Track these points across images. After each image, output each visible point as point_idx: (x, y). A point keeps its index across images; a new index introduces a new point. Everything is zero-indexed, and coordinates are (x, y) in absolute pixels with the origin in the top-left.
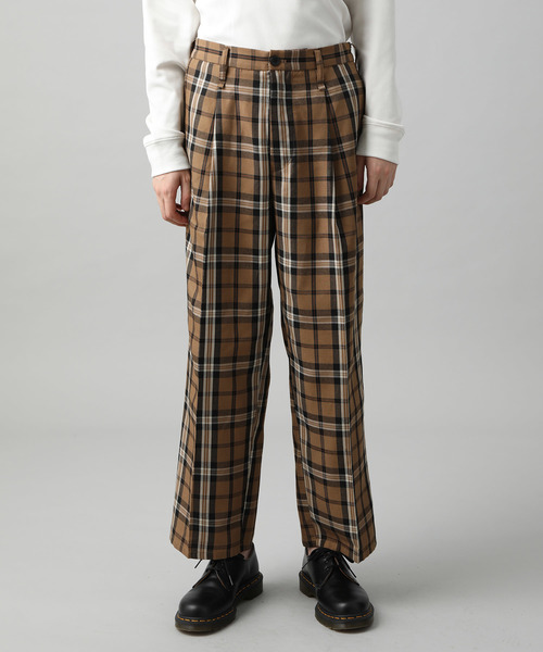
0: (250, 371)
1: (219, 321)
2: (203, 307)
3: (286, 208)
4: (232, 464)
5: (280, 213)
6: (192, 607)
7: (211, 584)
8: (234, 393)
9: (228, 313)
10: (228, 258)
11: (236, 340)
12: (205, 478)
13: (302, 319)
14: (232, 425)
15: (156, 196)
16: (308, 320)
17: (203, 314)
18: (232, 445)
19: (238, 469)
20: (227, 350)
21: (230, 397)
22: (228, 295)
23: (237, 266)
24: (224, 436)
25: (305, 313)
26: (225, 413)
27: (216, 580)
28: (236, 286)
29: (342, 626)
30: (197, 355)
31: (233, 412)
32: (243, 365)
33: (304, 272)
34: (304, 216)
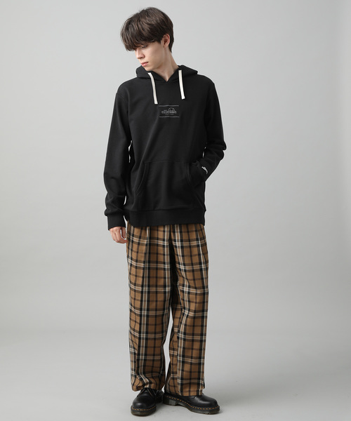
0: (163, 315)
1: (149, 292)
3: (178, 244)
5: (176, 246)
6: (139, 404)
7: (145, 395)
8: (156, 325)
9: (153, 289)
10: (153, 265)
11: (157, 301)
12: (142, 360)
17: (142, 290)
18: (154, 347)
20: (153, 305)
22: (153, 281)
23: (157, 269)
24: (151, 343)
26: (151, 333)
27: (148, 393)
28: (157, 277)
30: (139, 307)
31: (155, 333)
32: (159, 313)
33: (189, 271)
34: (186, 247)
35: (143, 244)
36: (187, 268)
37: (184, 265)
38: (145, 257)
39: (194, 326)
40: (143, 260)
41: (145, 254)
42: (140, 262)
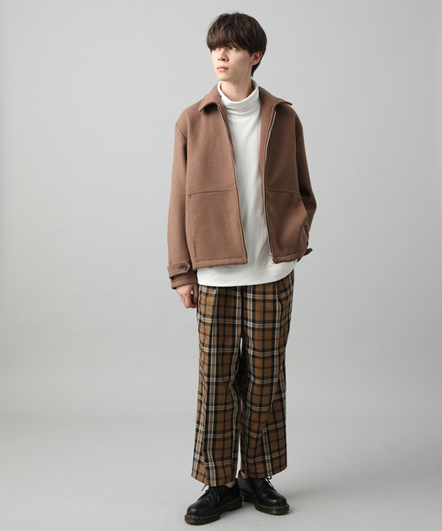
2: (210, 347)
4: (224, 432)
13: (257, 354)
14: (225, 411)
15: (179, 297)
16: (261, 354)
17: (210, 351)
18: (225, 421)
19: (228, 434)
21: (224, 396)
24: (220, 417)
25: (259, 351)
26: (221, 404)
29: (275, 512)
30: (206, 373)
31: (226, 404)
33: (259, 330)
34: (259, 301)
35: (211, 295)
36: (257, 326)
37: (254, 321)
38: (214, 310)
39: (261, 395)
40: (211, 314)
41: (214, 306)
42: (208, 316)
